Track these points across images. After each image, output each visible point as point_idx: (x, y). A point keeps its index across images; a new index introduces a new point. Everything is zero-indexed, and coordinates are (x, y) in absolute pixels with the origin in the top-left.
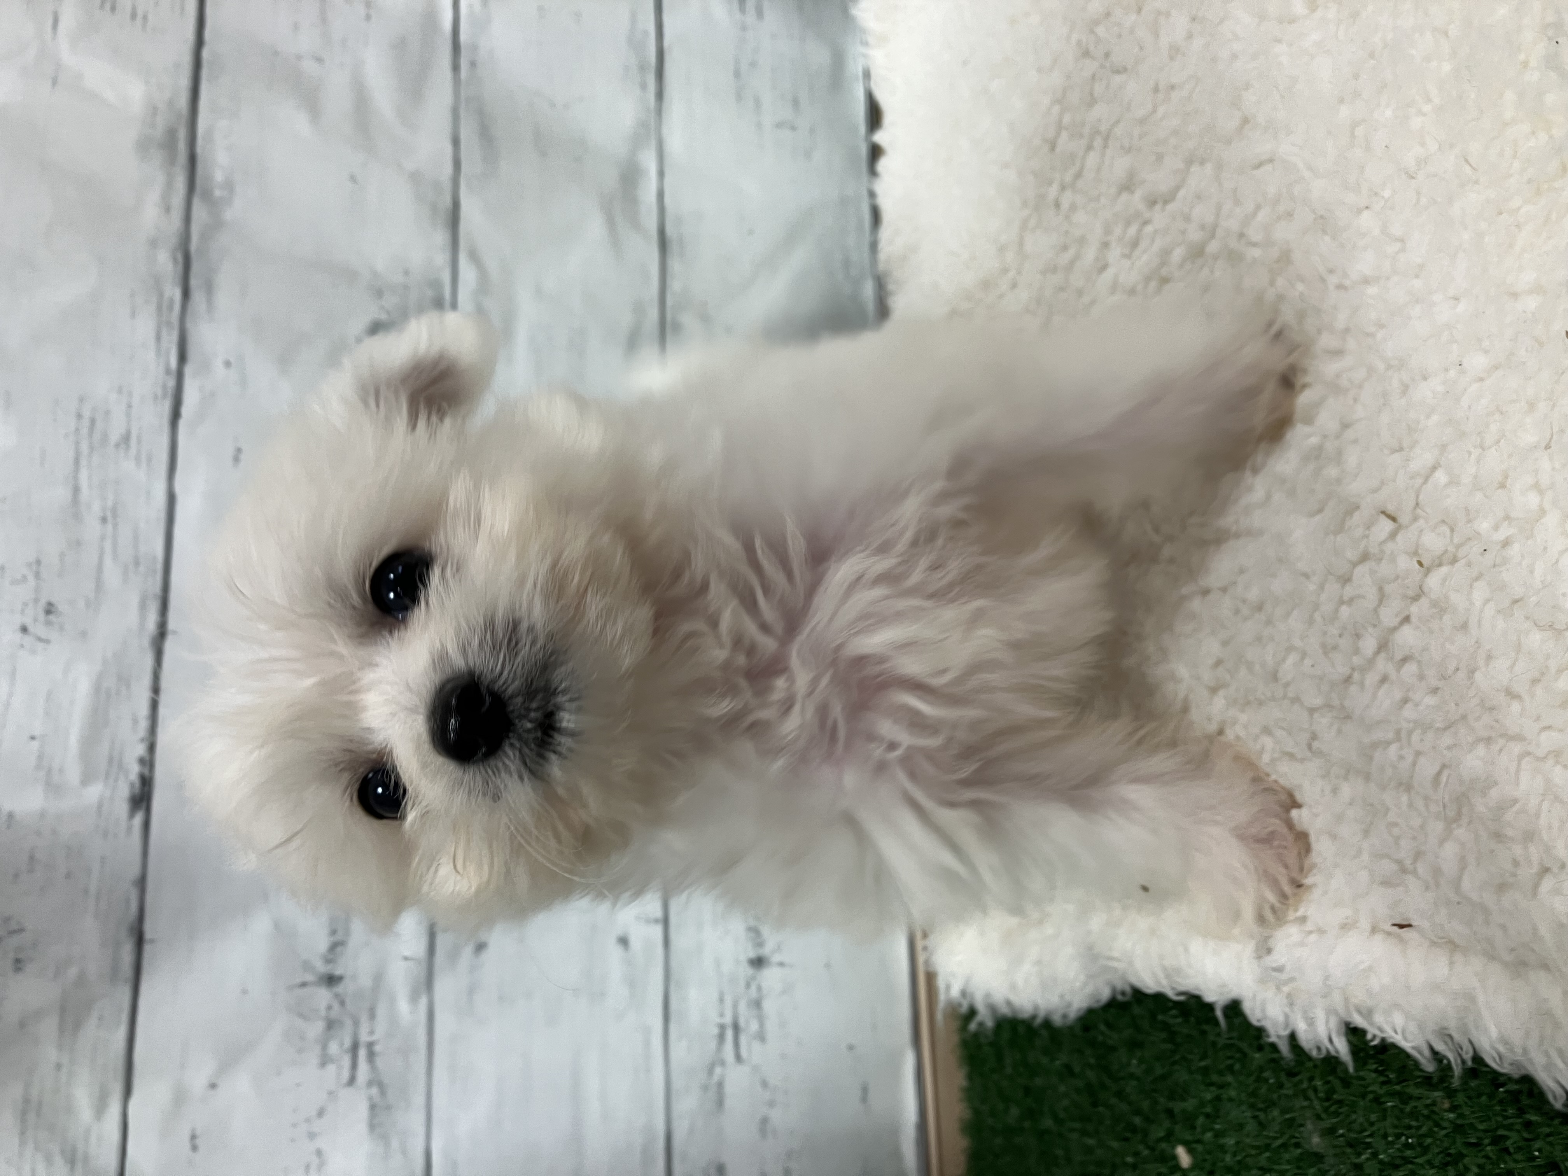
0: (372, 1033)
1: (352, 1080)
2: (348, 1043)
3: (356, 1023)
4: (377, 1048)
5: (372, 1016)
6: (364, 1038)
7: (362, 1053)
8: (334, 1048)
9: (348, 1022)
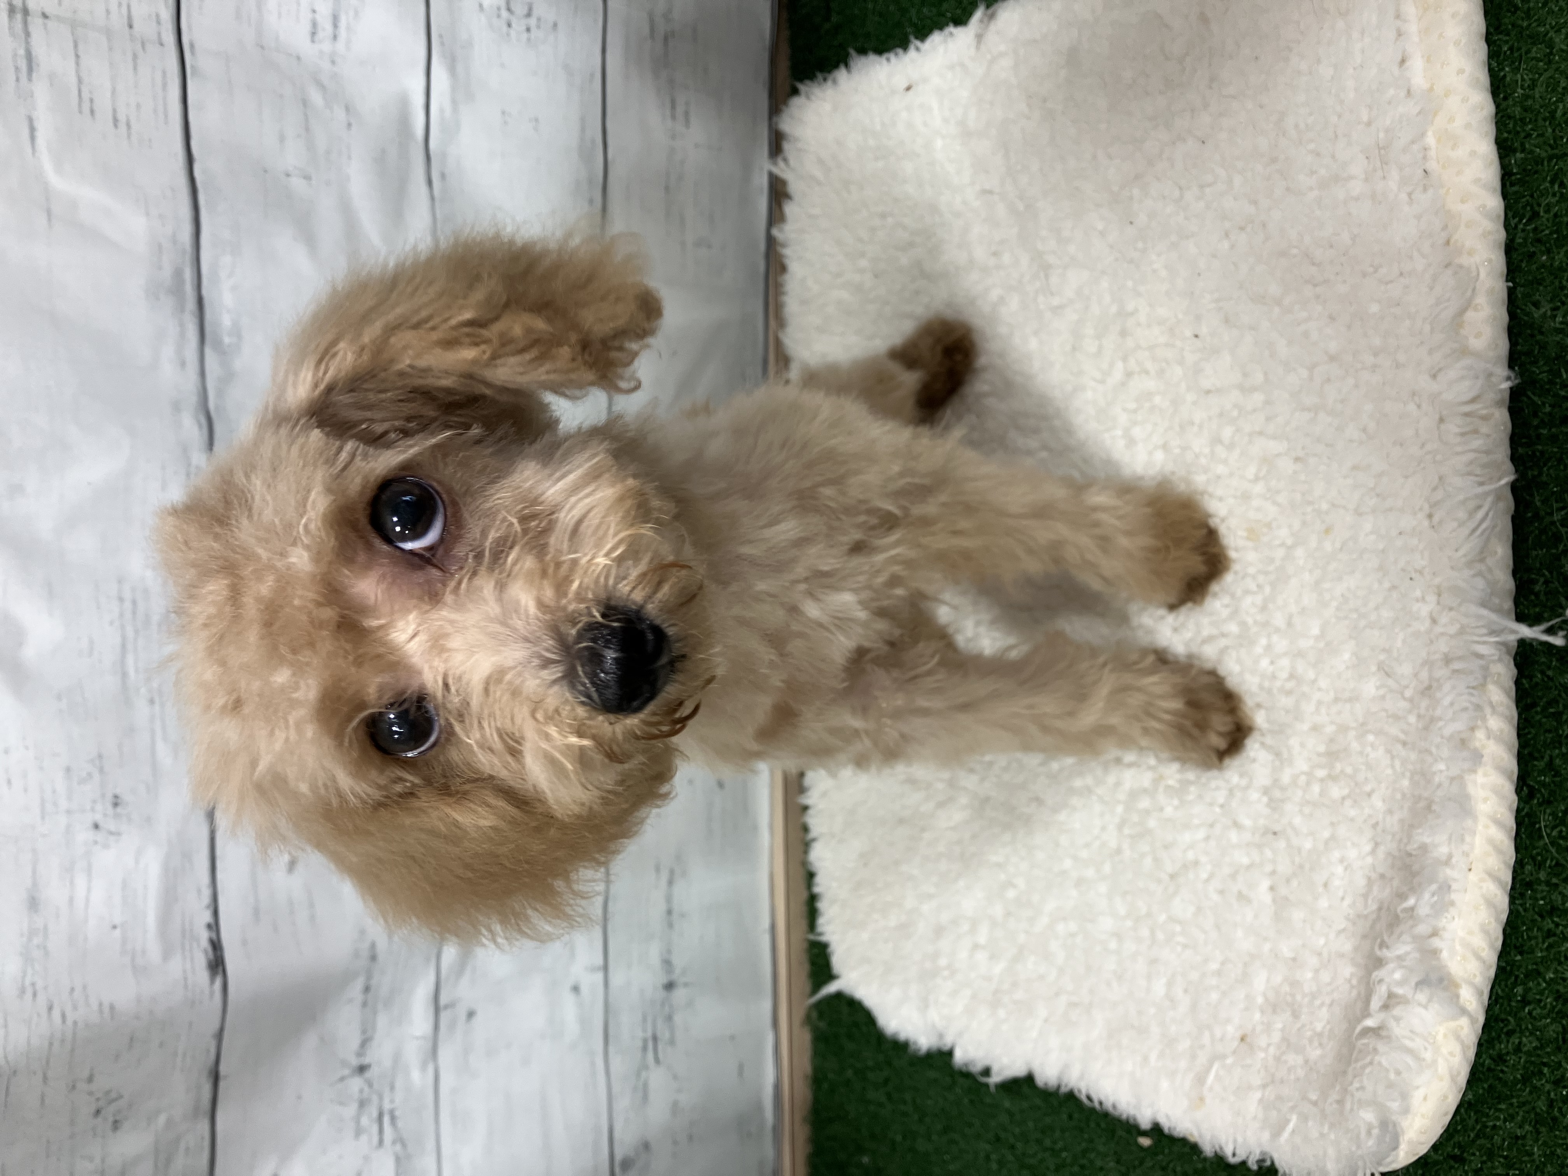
0: (392, 1101)
1: (381, 1142)
2: (375, 1114)
3: (381, 1098)
4: (397, 1113)
5: (392, 1088)
6: (387, 1106)
7: (386, 1119)
8: (365, 1121)
9: (375, 1099)
